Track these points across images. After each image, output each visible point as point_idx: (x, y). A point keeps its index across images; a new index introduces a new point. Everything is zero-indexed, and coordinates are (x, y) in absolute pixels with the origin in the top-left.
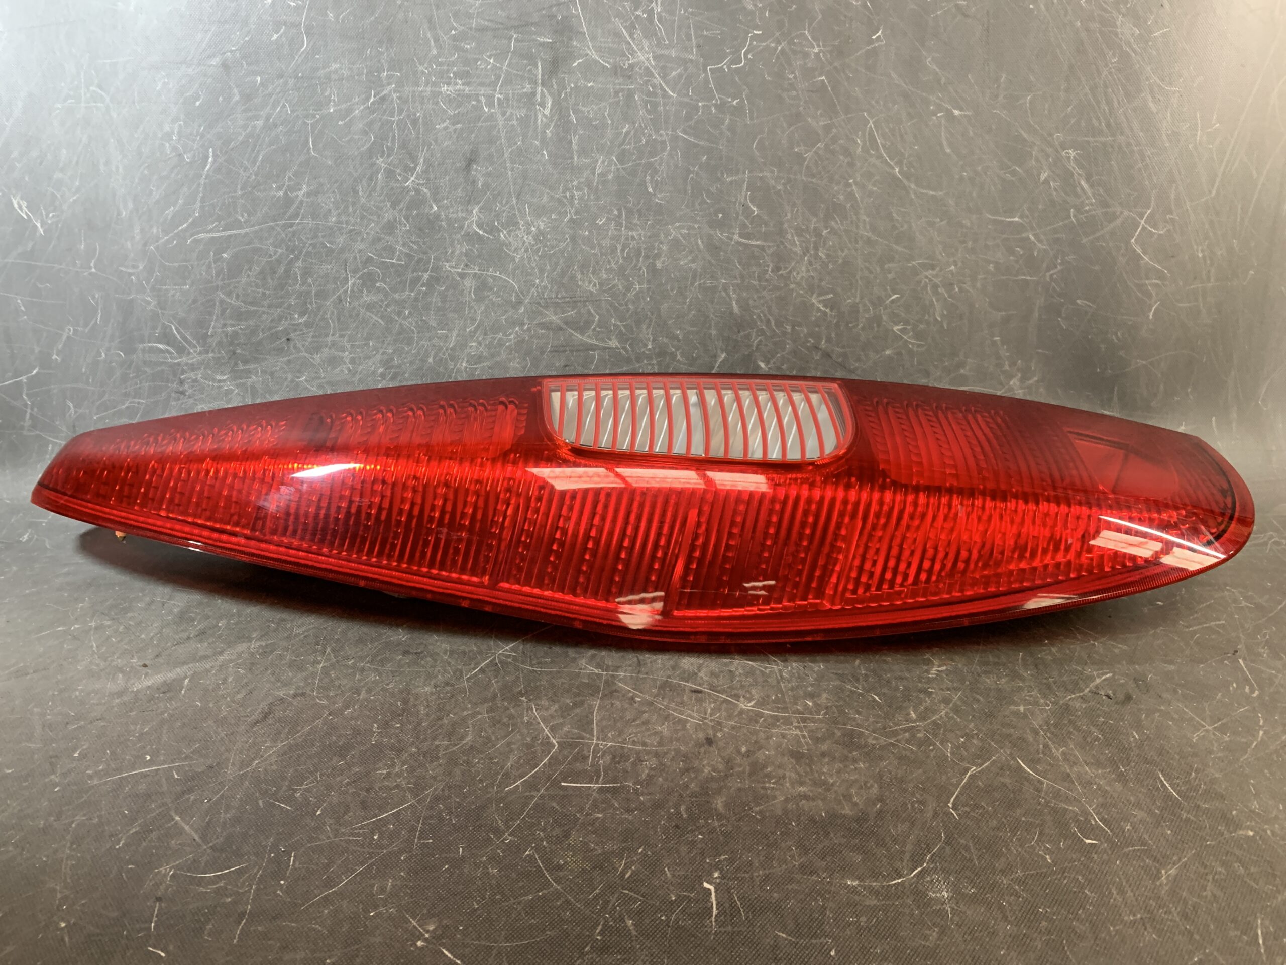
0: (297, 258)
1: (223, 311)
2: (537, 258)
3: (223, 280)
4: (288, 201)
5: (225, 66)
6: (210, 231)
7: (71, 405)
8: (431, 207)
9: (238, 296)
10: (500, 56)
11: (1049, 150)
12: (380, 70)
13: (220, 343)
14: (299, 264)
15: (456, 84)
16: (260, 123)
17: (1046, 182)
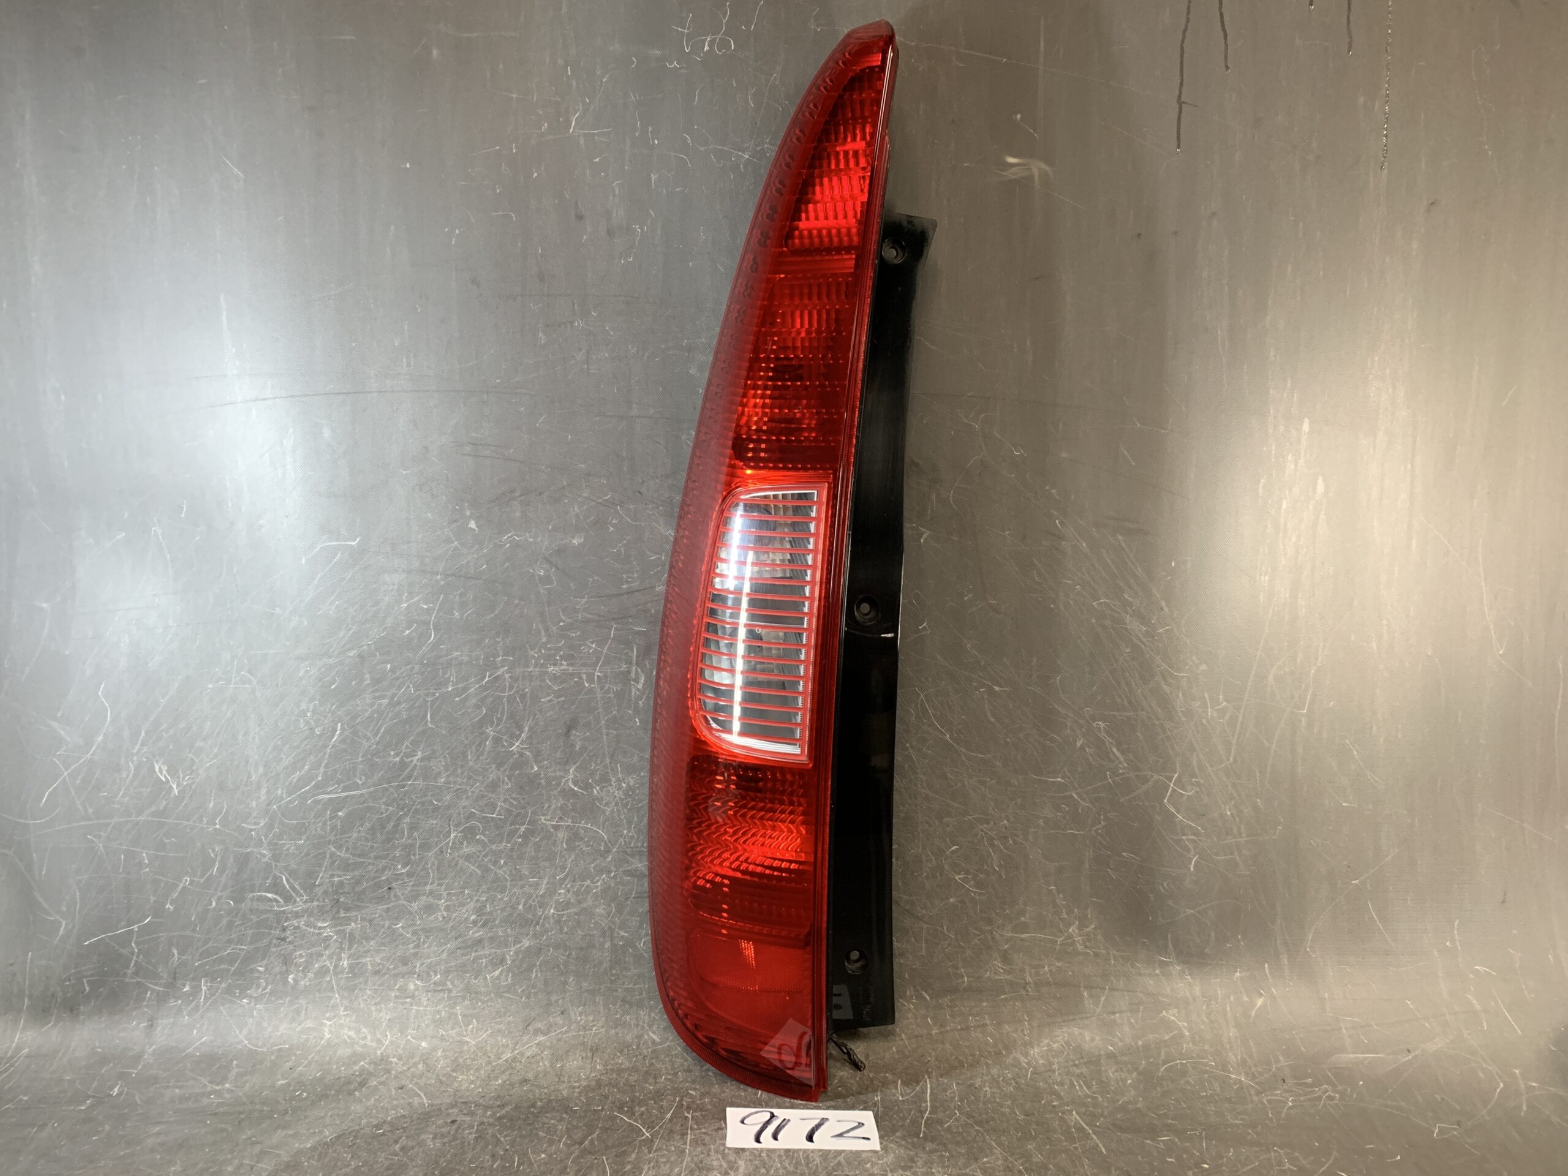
0: (405, 815)
1: (333, 863)
2: (626, 811)
3: (335, 835)
4: (403, 765)
5: (360, 656)
6: (328, 793)
7: (176, 952)
8: (532, 768)
9: (348, 849)
10: (601, 643)
11: (1081, 721)
12: (495, 656)
13: (326, 892)
14: (407, 820)
15: (562, 665)
16: (385, 701)
17: (1082, 748)
